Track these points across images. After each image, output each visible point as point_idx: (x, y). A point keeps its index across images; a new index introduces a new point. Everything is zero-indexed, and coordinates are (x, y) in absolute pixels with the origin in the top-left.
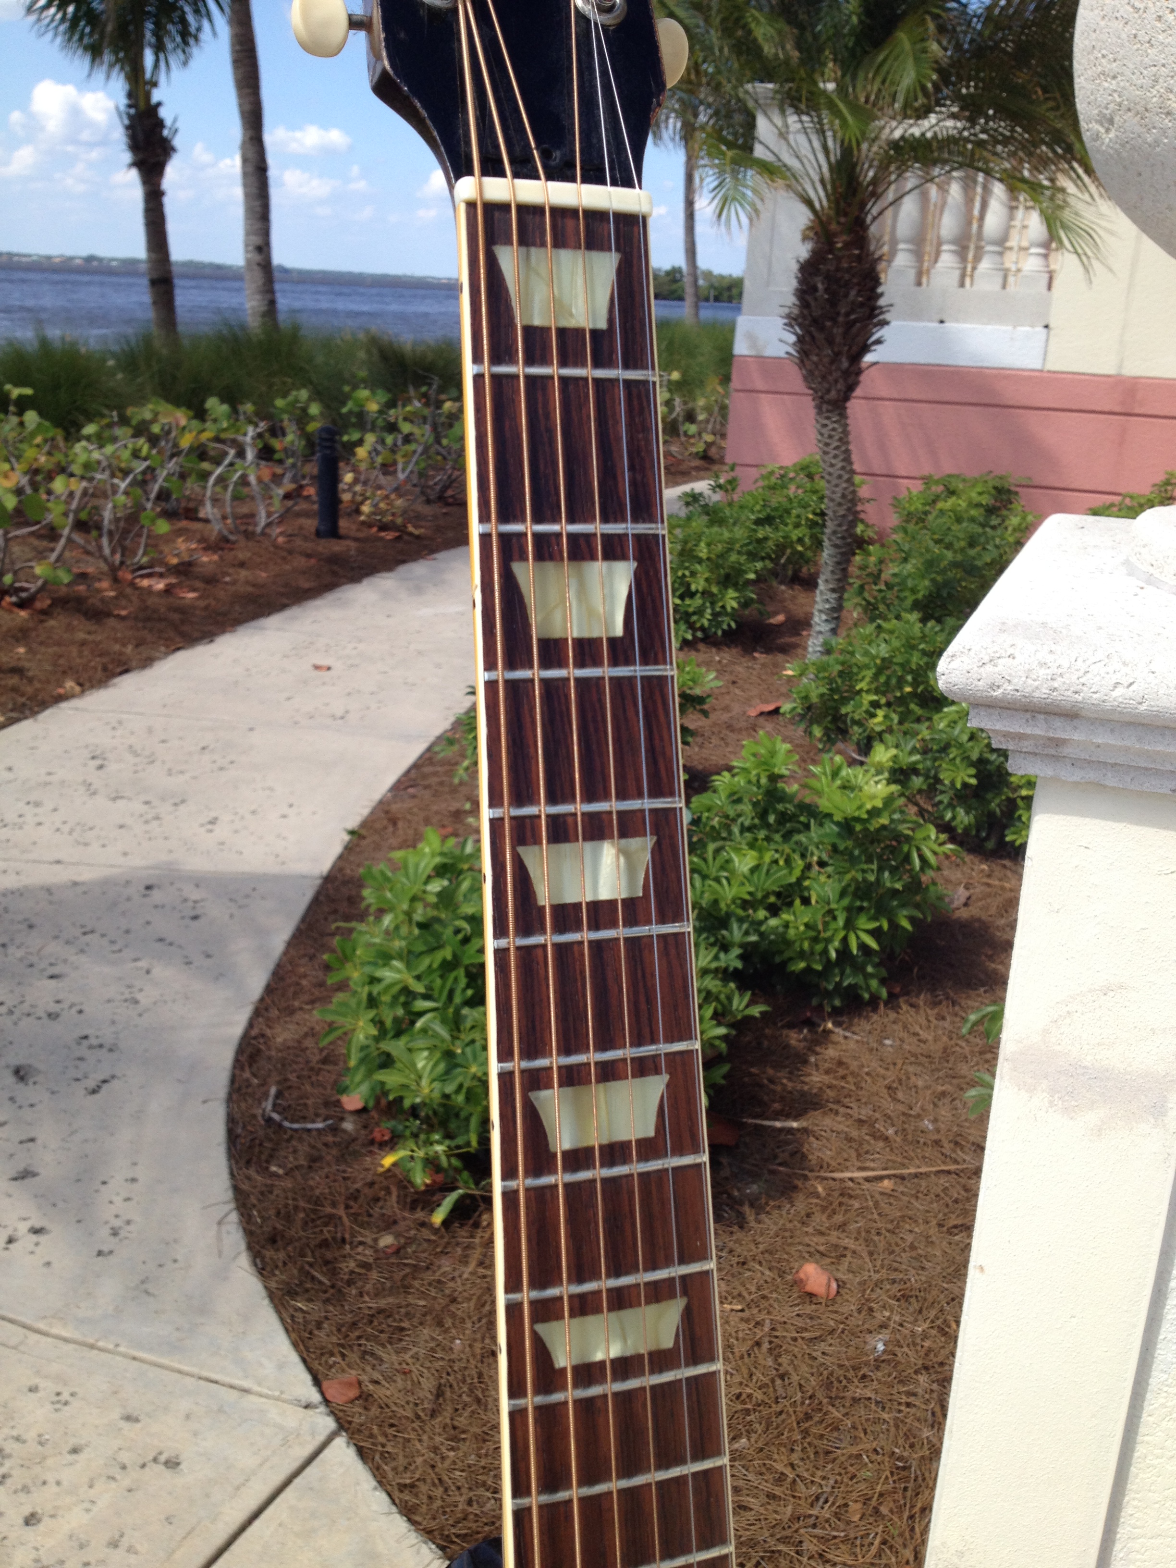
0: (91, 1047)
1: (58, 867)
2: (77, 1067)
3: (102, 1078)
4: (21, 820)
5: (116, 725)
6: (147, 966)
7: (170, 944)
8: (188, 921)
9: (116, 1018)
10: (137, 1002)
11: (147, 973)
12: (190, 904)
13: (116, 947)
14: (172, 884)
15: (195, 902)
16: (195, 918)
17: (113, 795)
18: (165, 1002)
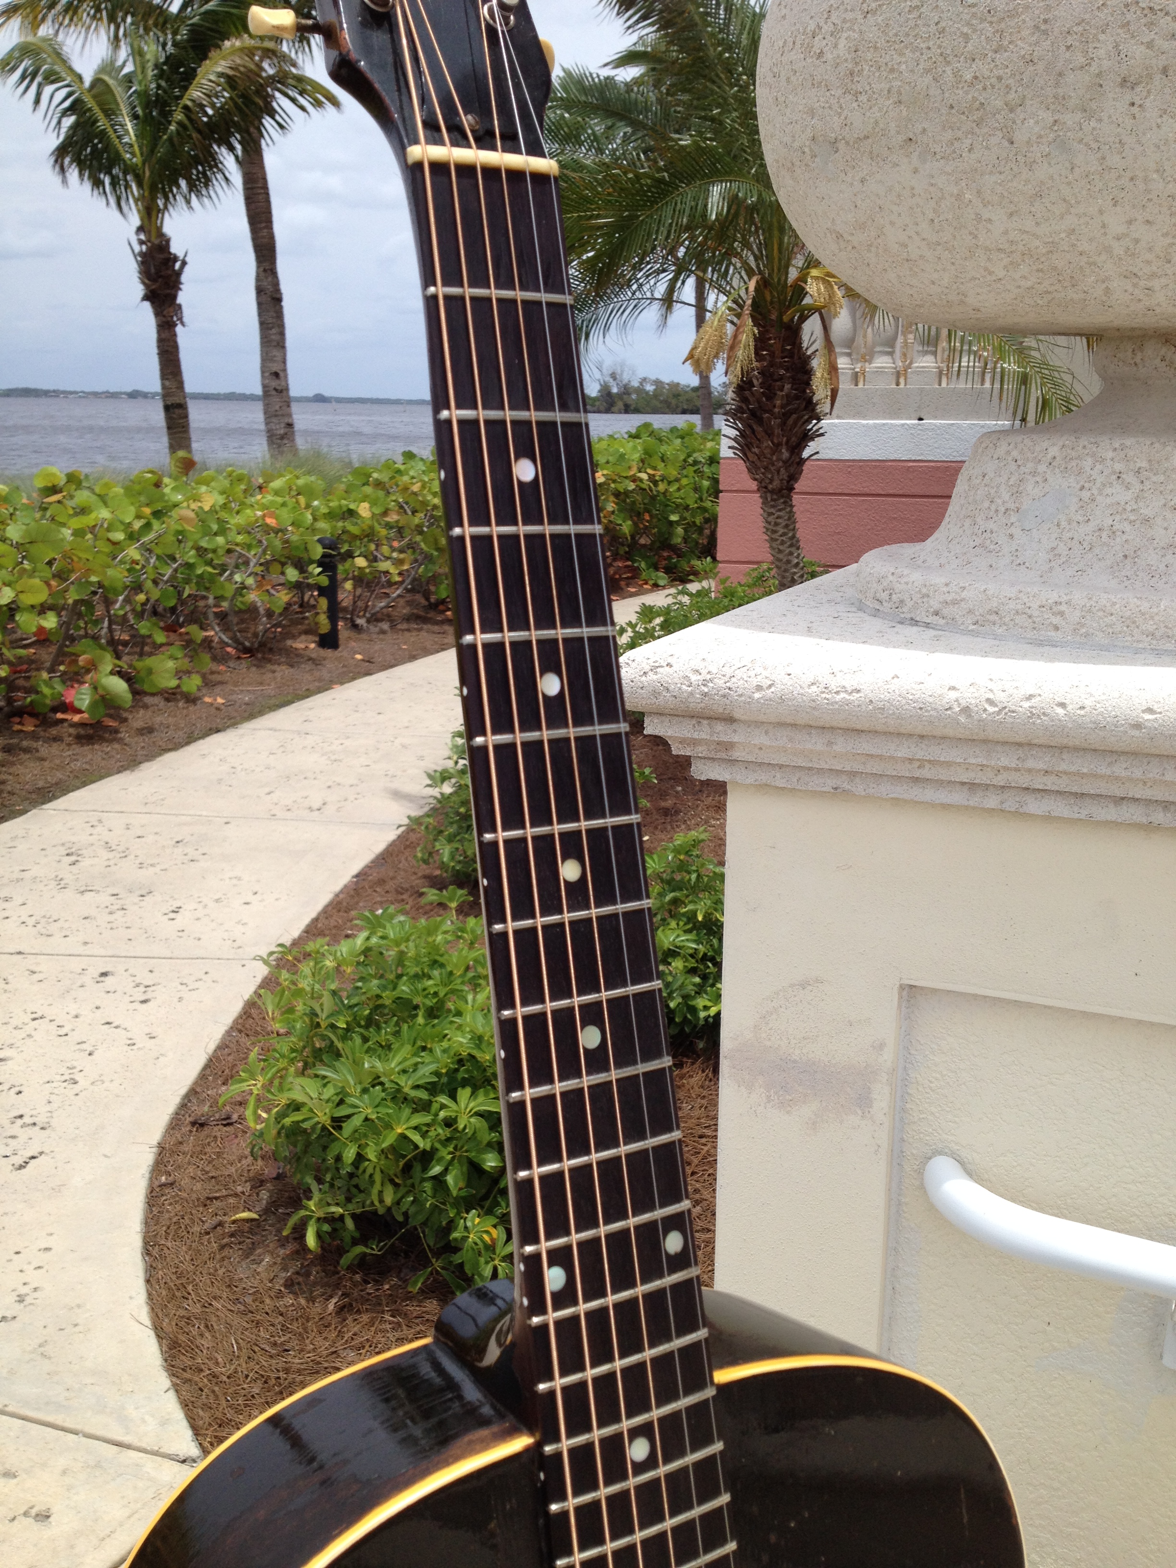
0: (24, 1126)
1: (17, 958)
2: (7, 1145)
3: (31, 1154)
5: (95, 823)
6: (90, 1049)
7: (116, 1027)
8: (137, 1005)
9: (53, 1098)
10: (76, 1083)
11: (90, 1054)
12: (142, 989)
13: (62, 1031)
14: (126, 970)
15: (147, 987)
16: (144, 1002)
17: (82, 889)
18: (103, 1082)
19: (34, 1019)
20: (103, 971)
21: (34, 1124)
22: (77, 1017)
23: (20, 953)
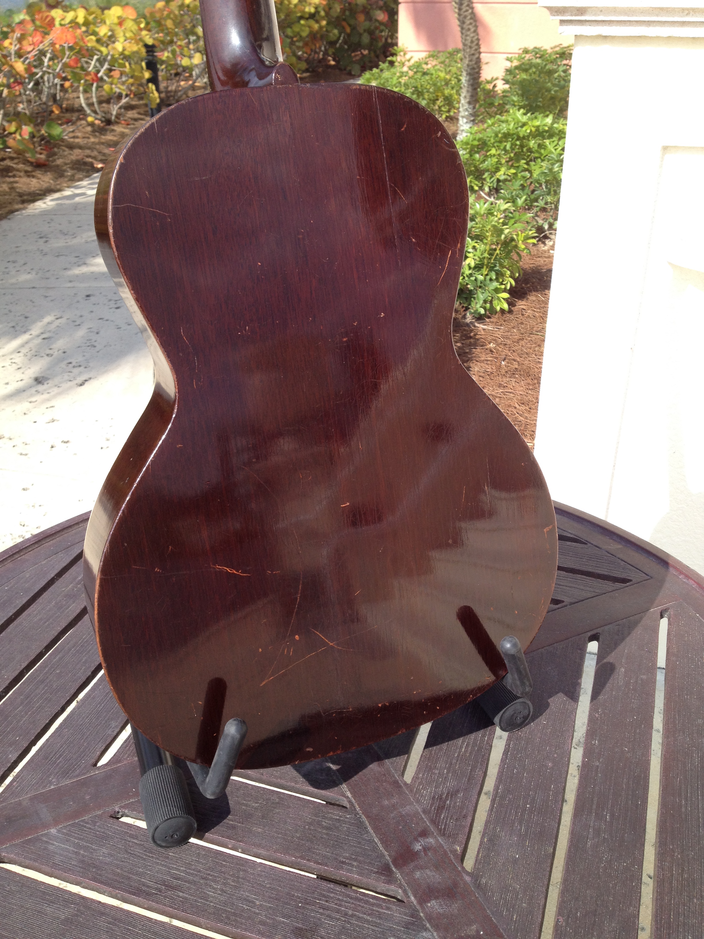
0: (74, 367)
1: (33, 290)
2: (69, 376)
3: (84, 379)
4: (7, 270)
5: (49, 221)
6: (96, 331)
7: (107, 320)
8: (114, 310)
9: (85, 354)
10: (95, 347)
11: (97, 333)
12: (113, 302)
13: (77, 323)
14: (101, 293)
15: (116, 301)
16: (117, 308)
17: (57, 254)
18: (111, 346)
19: (57, 319)
20: (88, 294)
21: (80, 366)
22: (81, 316)
23: (33, 288)
